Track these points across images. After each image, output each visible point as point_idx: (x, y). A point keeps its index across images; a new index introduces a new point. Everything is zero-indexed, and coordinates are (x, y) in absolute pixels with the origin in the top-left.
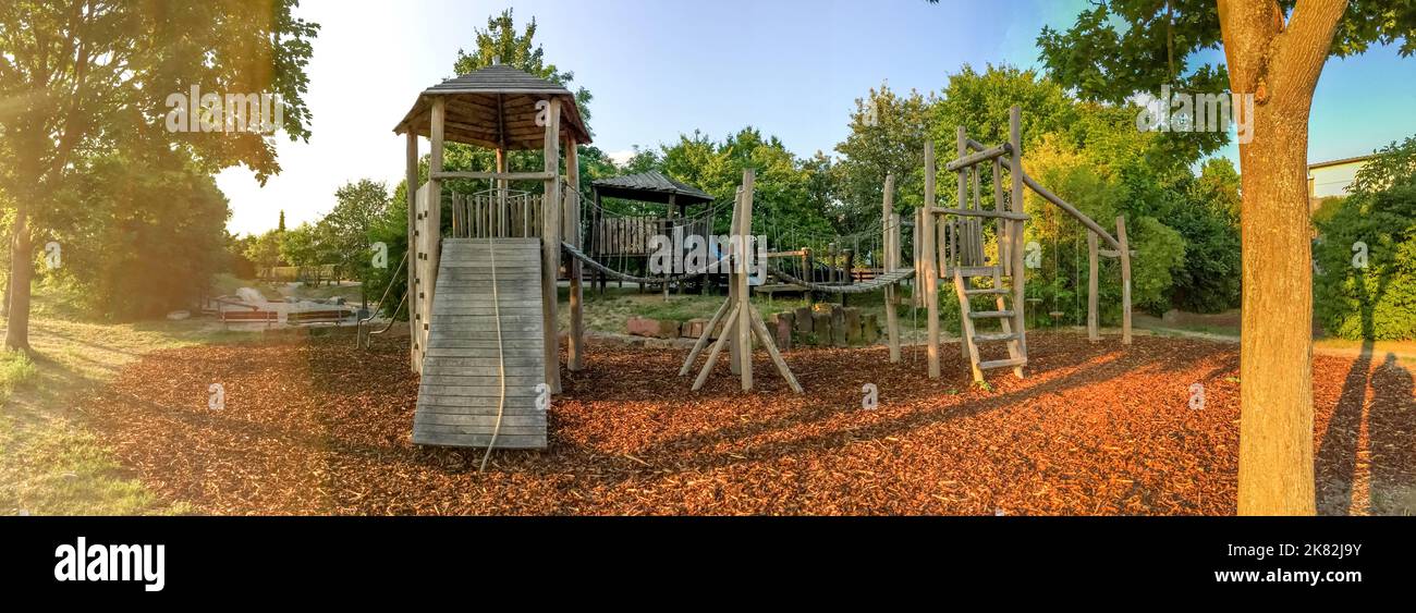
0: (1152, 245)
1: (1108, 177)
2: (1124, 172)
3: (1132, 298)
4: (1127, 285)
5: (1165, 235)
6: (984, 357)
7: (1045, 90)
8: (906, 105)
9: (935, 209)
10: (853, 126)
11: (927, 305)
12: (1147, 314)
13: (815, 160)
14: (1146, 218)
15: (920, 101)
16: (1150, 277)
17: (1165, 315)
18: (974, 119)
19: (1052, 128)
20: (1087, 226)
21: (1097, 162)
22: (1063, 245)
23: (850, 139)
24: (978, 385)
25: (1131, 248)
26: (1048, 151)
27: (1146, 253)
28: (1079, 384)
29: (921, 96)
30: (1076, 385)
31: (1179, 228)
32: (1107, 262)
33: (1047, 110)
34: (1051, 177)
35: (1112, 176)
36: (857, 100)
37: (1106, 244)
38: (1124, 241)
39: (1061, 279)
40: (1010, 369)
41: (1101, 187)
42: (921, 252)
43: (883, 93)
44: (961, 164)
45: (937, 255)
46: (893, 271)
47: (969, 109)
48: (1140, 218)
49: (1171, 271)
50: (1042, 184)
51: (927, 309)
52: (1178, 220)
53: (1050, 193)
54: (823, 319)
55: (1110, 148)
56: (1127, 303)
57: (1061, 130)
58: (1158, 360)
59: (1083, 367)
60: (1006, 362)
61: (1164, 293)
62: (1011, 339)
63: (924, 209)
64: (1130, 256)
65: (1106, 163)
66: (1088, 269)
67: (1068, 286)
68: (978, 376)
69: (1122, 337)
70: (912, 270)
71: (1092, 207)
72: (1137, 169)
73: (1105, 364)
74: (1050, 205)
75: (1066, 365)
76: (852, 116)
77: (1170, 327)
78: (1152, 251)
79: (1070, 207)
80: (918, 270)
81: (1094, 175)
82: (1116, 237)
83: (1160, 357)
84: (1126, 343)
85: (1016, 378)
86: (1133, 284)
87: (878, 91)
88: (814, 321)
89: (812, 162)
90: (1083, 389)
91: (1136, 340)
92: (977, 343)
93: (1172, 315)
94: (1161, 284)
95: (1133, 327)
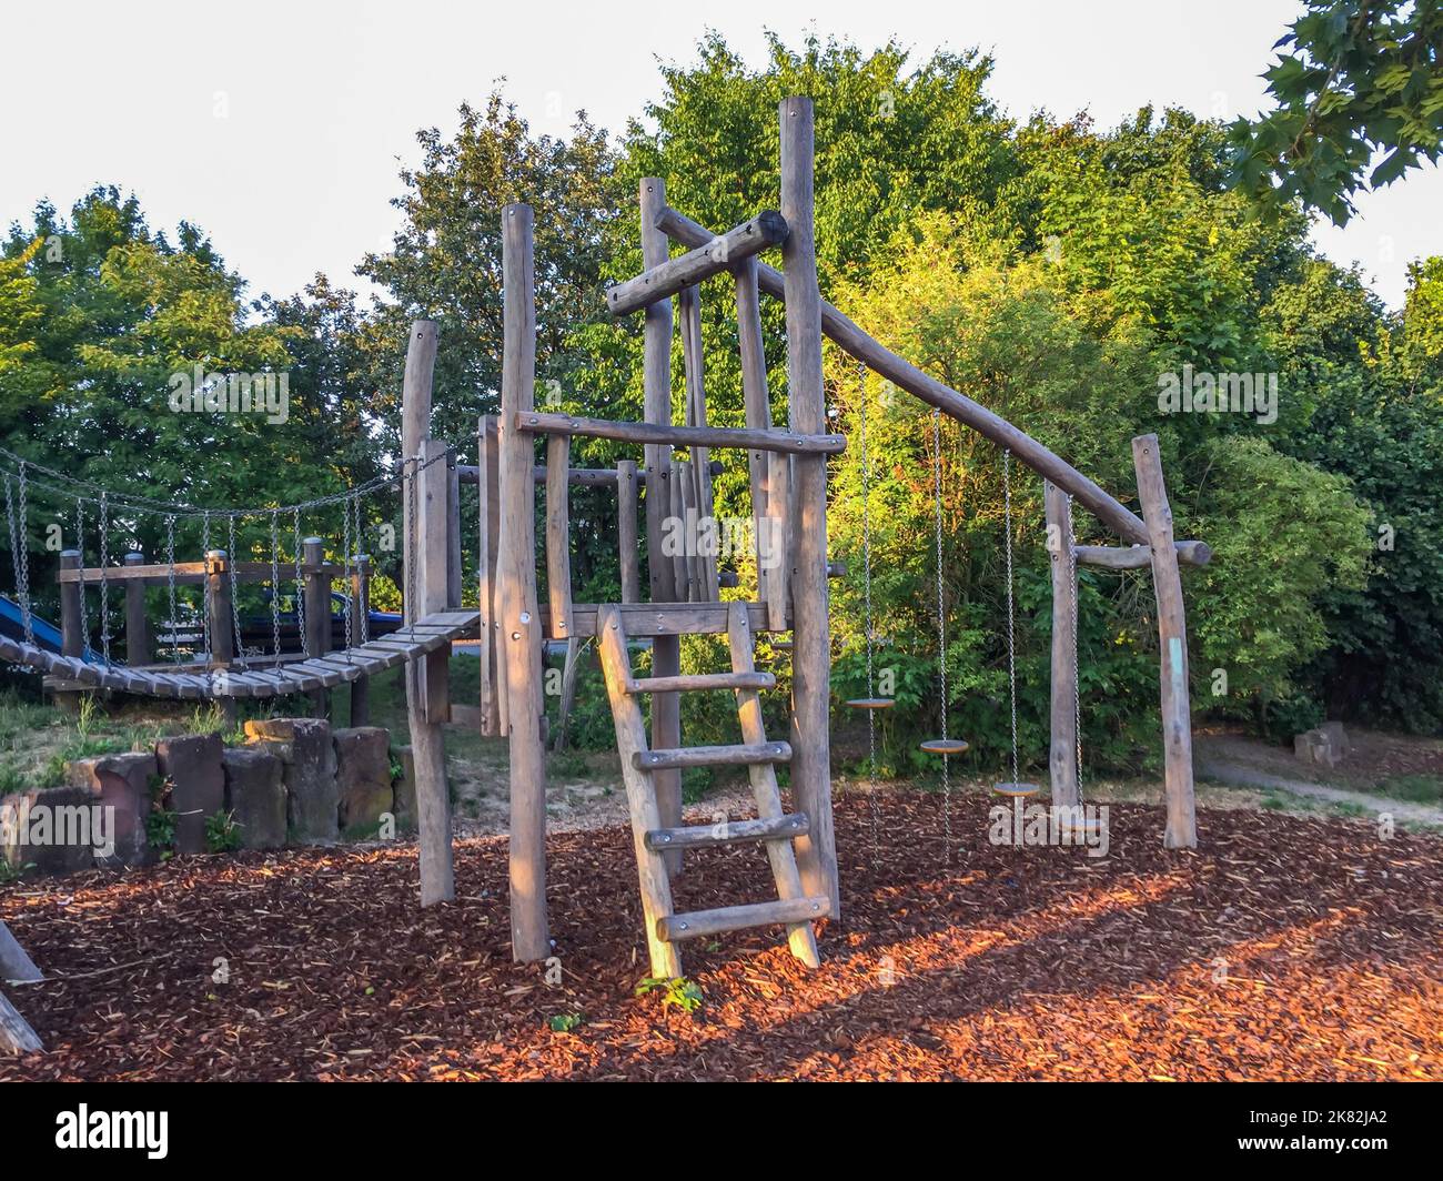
0: (1255, 521)
1: (1107, 326)
2: (1159, 311)
3: (1191, 689)
4: (1175, 654)
5: (1295, 491)
6: (686, 896)
7: (930, 98)
8: (560, 156)
9: (530, 417)
10: (411, 207)
11: (510, 728)
12: (1245, 737)
13: (309, 301)
14: (1230, 440)
15: (600, 143)
16: (1249, 626)
17: (1304, 742)
18: (732, 187)
19: (945, 201)
20: (1042, 471)
21: (1072, 286)
22: (978, 536)
23: (402, 242)
24: (661, 990)
25: (1182, 534)
26: (932, 264)
27: (1232, 550)
28: (1000, 998)
29: (604, 132)
30: (991, 1001)
31: (1340, 466)
32: (1111, 584)
33: (935, 156)
34: (937, 333)
35: (1121, 323)
36: (422, 134)
37: (1104, 528)
38: (1158, 518)
39: (973, 636)
40: (772, 936)
41: (1085, 354)
42: (493, 559)
43: (493, 117)
44: (648, 289)
45: (542, 566)
46: (426, 620)
47: (721, 161)
48: (1213, 442)
49: (1319, 603)
50: (910, 357)
51: (507, 739)
52: (1339, 444)
53: (934, 380)
54: (266, 768)
55: (1113, 239)
56: (1176, 709)
57: (971, 206)
58: (1298, 919)
59: (1026, 928)
60: (760, 912)
61: (1297, 672)
62: (779, 835)
63: (502, 422)
64: (1181, 560)
65: (1104, 284)
66: (1048, 599)
67: (993, 655)
68: (662, 960)
69: (1160, 815)
70: (473, 615)
71: (1058, 416)
72: (1196, 296)
73: (1101, 921)
74: (937, 420)
75: (968, 918)
76: (406, 176)
77: (1321, 780)
78: (1256, 542)
79: (992, 416)
80: (485, 618)
81: (1068, 319)
82: (1134, 505)
83: (1300, 904)
84: (1176, 842)
85: (794, 964)
86: (1194, 646)
87: (480, 107)
88: (229, 774)
89: (300, 305)
90: (1016, 1022)
91: (1214, 824)
92: (659, 851)
93: (1324, 742)
94: (1286, 648)
95: (1201, 779)
